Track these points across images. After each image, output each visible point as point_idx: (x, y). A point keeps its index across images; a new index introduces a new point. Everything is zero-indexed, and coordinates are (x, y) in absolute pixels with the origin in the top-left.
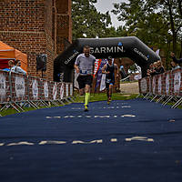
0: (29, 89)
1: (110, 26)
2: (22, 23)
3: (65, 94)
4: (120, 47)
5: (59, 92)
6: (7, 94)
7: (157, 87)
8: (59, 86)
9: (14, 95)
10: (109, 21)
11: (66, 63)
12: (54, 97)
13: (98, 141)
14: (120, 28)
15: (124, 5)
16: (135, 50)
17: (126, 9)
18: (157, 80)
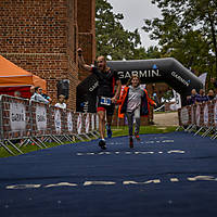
0: (51, 121)
1: (139, 46)
2: (39, 43)
3: (90, 127)
4: (155, 70)
5: (84, 125)
6: (27, 127)
7: (202, 117)
8: (84, 118)
9: (35, 128)
10: (138, 41)
11: (91, 90)
12: (79, 131)
13: (155, 181)
14: (151, 48)
15: (157, 20)
16: (173, 73)
17: (160, 26)
18: (202, 109)
